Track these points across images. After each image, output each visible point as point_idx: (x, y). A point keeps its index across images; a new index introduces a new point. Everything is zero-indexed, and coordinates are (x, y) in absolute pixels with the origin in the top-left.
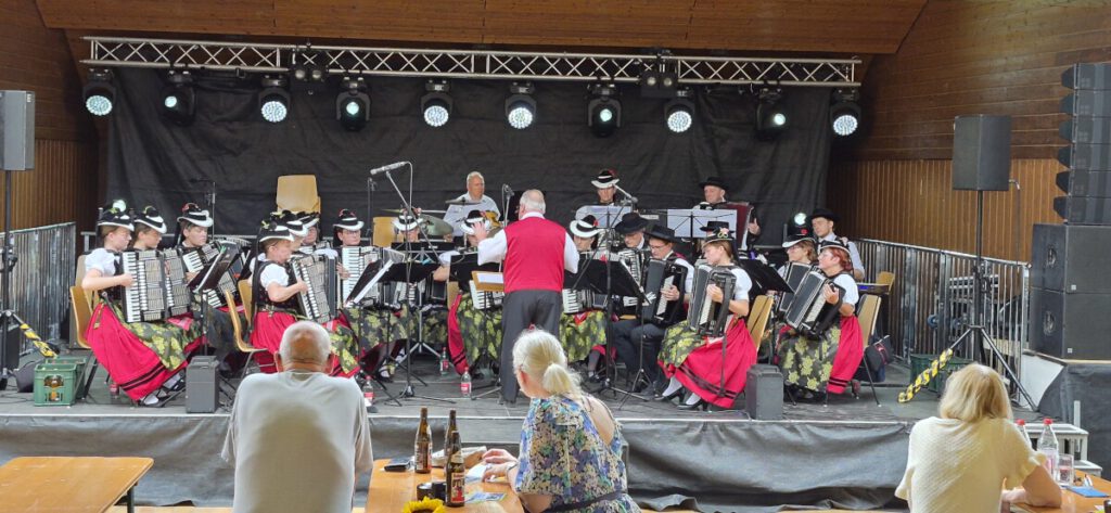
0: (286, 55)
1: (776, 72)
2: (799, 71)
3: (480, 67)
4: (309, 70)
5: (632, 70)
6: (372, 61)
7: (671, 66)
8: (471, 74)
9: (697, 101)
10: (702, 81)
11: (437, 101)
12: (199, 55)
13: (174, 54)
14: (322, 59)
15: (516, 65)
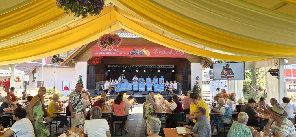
0: (125, 66)
1: (167, 67)
2: (169, 66)
3: (141, 67)
4: (126, 67)
5: (154, 67)
6: (132, 66)
7: (158, 66)
8: (140, 67)
9: (160, 69)
10: (160, 67)
11: (138, 70)
12: (117, 66)
13: (115, 66)
14: (128, 66)
15: (144, 66)
